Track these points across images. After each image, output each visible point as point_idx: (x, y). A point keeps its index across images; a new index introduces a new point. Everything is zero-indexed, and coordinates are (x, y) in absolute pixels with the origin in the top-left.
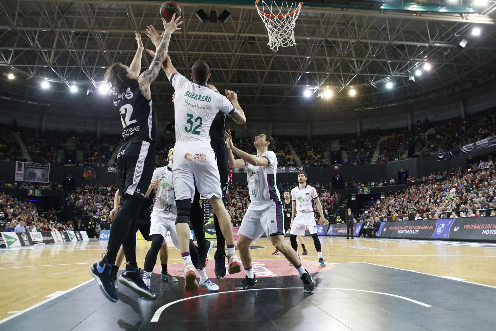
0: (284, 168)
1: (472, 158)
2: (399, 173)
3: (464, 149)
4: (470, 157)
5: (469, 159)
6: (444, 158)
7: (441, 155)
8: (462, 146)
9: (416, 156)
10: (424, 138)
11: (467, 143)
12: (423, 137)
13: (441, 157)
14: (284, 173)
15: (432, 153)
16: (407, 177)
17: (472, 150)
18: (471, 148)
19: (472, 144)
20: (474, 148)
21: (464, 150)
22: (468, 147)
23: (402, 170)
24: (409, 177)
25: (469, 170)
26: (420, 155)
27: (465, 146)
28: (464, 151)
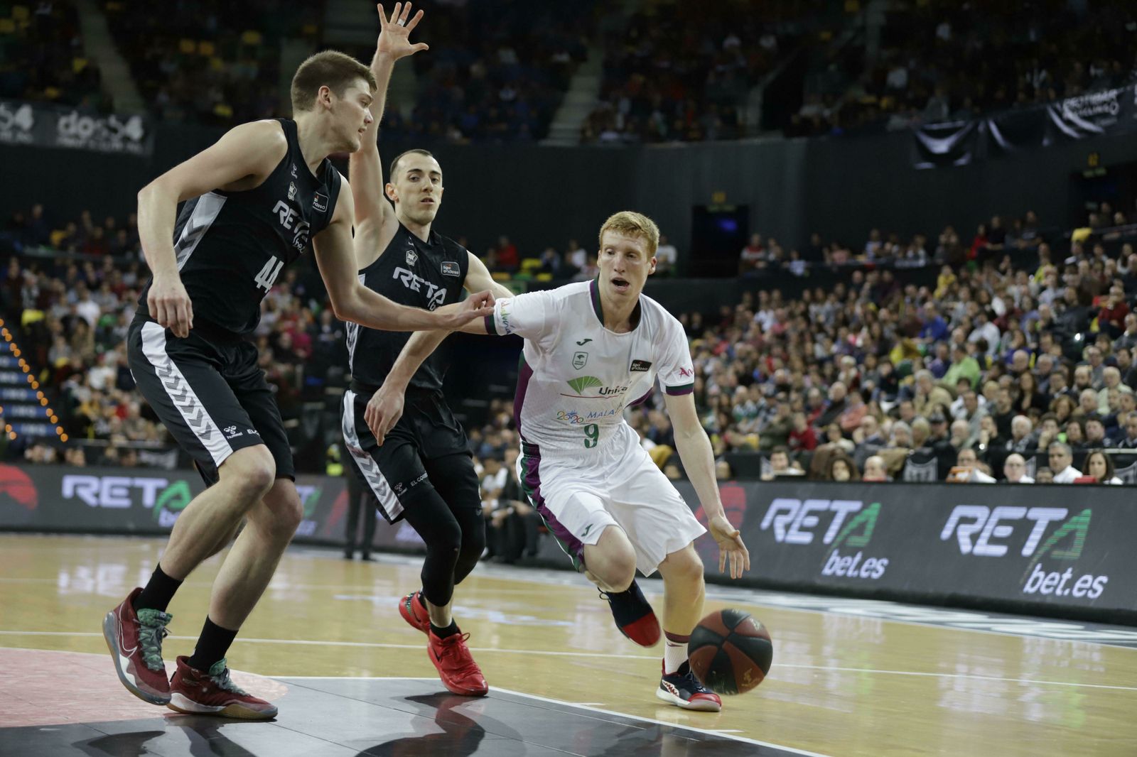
0: (24, 117)
1: (1101, 172)
2: (700, 213)
3: (1070, 115)
4: (1094, 167)
5: (1088, 174)
6: (955, 152)
7: (940, 135)
8: (1062, 96)
9: (805, 128)
10: (863, 29)
11: (1090, 85)
12: (858, 21)
13: (941, 146)
14: (22, 147)
15: (897, 122)
16: (742, 241)
17: (1107, 128)
18: (1105, 115)
19: (1113, 93)
20: (1119, 115)
21: (1069, 123)
22: (1091, 106)
23: (719, 197)
24: (756, 239)
25: (1080, 234)
26: (825, 125)
27: (1073, 102)
28: (1067, 130)
